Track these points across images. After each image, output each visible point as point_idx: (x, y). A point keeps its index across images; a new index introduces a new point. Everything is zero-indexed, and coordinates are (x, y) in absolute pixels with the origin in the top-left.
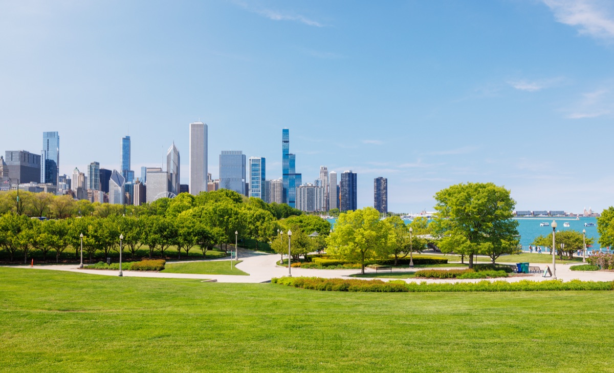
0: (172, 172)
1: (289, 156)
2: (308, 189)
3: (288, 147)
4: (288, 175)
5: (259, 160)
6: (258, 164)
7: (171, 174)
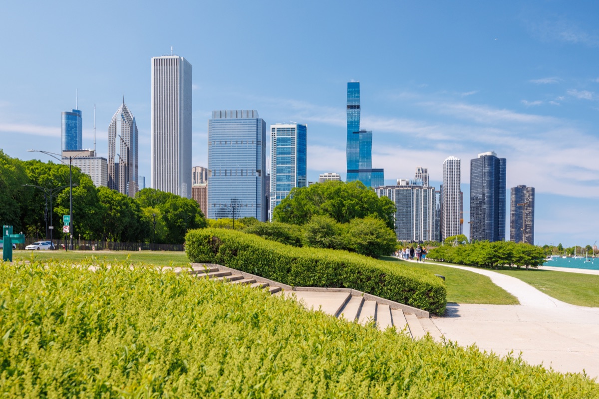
0: (117, 160)
1: (361, 136)
2: (398, 192)
3: (359, 117)
4: (357, 171)
5: (293, 129)
6: (289, 139)
7: (117, 165)
